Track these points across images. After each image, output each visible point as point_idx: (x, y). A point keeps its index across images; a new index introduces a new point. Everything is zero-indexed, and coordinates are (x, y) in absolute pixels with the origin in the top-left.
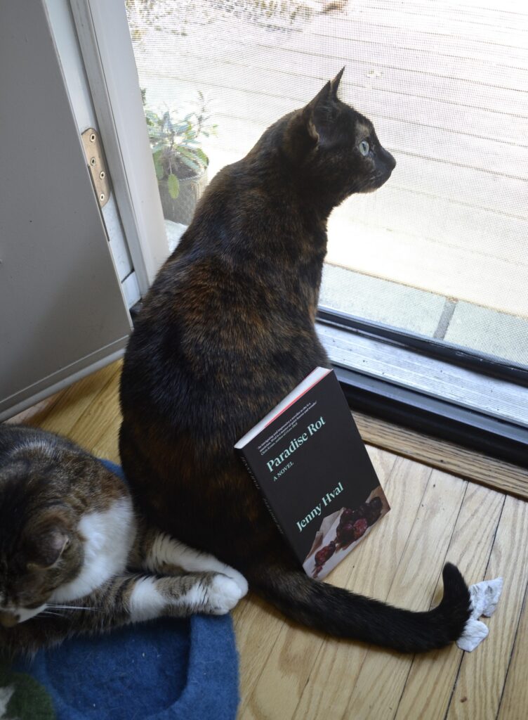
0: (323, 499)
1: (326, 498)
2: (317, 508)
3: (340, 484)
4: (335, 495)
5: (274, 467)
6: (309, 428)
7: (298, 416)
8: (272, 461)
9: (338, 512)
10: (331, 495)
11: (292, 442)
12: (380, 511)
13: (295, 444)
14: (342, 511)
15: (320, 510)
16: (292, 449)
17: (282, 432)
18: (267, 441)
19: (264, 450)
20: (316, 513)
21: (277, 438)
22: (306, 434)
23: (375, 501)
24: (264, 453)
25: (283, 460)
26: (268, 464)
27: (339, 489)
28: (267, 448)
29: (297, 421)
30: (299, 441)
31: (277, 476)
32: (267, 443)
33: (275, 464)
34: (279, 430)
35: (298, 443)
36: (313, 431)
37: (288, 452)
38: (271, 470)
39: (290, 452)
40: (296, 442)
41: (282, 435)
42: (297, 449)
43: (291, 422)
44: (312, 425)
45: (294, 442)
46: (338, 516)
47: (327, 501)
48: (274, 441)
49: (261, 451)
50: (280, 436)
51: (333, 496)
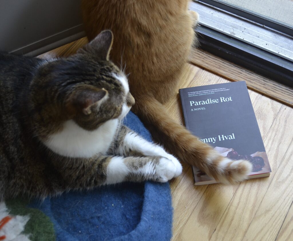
0: (219, 136)
1: (221, 137)
2: (213, 138)
3: (233, 134)
4: (228, 138)
5: (193, 105)
6: (221, 98)
7: (216, 90)
8: (193, 102)
9: (227, 149)
10: (225, 137)
11: (208, 99)
12: (262, 168)
13: (209, 101)
14: (231, 150)
15: (215, 140)
16: (207, 102)
17: (204, 93)
18: (194, 92)
19: (191, 95)
20: (212, 141)
21: (200, 94)
22: (218, 100)
23: (259, 159)
24: (190, 96)
25: (200, 104)
26: (191, 102)
27: (232, 137)
28: (193, 95)
29: (215, 92)
30: (212, 101)
31: (193, 110)
32: (194, 93)
33: (194, 104)
34: (203, 91)
35: (212, 102)
36: (223, 101)
37: (204, 103)
38: (191, 105)
39: (205, 103)
40: (211, 101)
41: (203, 94)
42: (210, 104)
43: (211, 91)
44: (224, 98)
45: (209, 100)
46: (227, 151)
47: (222, 139)
48: (198, 94)
49: (189, 95)
50: (202, 94)
51: (227, 139)
